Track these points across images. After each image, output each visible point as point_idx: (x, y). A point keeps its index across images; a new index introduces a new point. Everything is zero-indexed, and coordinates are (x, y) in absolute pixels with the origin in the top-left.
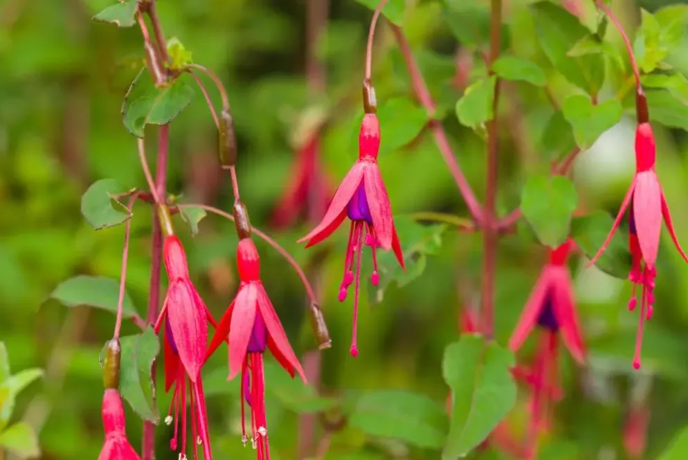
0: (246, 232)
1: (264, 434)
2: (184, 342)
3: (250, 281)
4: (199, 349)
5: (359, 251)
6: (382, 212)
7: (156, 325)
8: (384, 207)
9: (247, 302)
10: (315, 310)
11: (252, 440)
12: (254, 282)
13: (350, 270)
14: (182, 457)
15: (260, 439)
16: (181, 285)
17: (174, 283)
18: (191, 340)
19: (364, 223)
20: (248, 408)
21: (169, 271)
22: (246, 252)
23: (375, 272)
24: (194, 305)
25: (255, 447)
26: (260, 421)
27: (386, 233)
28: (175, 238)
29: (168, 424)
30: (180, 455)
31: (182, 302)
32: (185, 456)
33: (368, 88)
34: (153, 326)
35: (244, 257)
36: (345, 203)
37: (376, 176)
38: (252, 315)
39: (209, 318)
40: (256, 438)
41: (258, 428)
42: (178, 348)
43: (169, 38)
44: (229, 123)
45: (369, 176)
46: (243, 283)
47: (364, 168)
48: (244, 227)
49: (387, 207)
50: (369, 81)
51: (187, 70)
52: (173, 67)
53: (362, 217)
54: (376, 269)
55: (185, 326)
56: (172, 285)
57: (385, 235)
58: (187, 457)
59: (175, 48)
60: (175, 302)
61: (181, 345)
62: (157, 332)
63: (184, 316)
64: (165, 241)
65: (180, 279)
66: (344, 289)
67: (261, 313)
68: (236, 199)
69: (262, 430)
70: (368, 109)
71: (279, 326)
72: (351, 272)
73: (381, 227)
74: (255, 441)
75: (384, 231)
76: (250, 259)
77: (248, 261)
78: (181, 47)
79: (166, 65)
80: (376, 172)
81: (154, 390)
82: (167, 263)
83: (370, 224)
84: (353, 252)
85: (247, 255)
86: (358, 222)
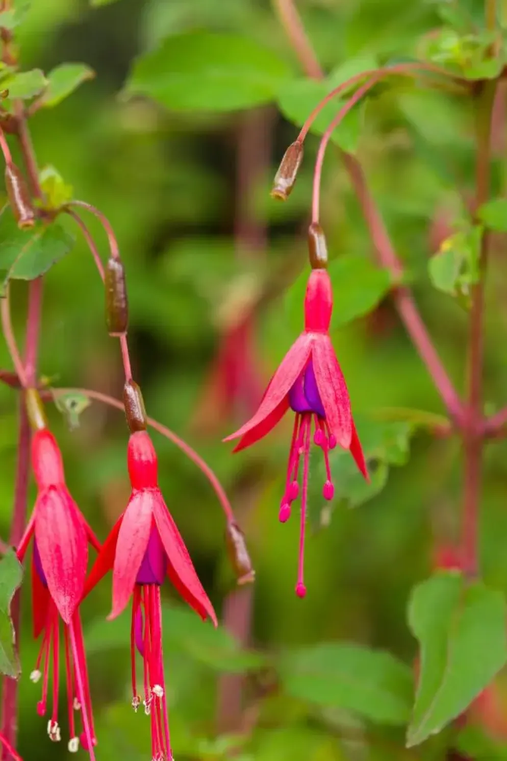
0: (140, 422)
1: (160, 694)
2: (56, 571)
3: (145, 489)
4: (75, 580)
5: (306, 454)
6: (336, 400)
7: (19, 548)
8: (339, 393)
9: (139, 515)
10: (233, 530)
11: (144, 703)
12: (150, 489)
13: (295, 480)
14: (53, 725)
15: (156, 702)
16: (53, 495)
17: (45, 492)
18: (65, 568)
19: (313, 416)
20: (140, 660)
21: (38, 477)
22: (138, 449)
23: (328, 482)
24: (71, 522)
25: (148, 712)
26: (156, 677)
27: (342, 427)
28: (46, 434)
29: (35, 681)
30: (50, 723)
31: (55, 516)
32: (56, 724)
33: (316, 235)
34: (15, 549)
35: (136, 457)
36: (286, 389)
37: (327, 352)
38: (145, 534)
39: (91, 539)
40: (150, 700)
41: (152, 687)
42: (47, 578)
43: (42, 166)
44: (119, 275)
45: (319, 351)
46: (135, 491)
47: (313, 342)
48: (137, 416)
49: (344, 394)
50: (316, 226)
51: (66, 209)
52: (48, 207)
53: (310, 408)
54: (329, 478)
55: (58, 549)
56: (40, 495)
57: (343, 430)
58: (59, 726)
59: (51, 180)
60: (46, 518)
61: (52, 576)
62: (21, 557)
63: (57, 536)
64: (34, 436)
65: (52, 487)
66: (287, 505)
67: (157, 531)
68: (127, 380)
69: (158, 689)
70: (316, 264)
71: (183, 550)
72: (296, 483)
73: (336, 420)
74: (148, 704)
75: (340, 424)
76: (144, 458)
77: (141, 462)
78: (59, 179)
79: (37, 203)
80: (327, 348)
81: (14, 633)
82: (36, 466)
83: (321, 417)
84: (298, 455)
85: (140, 454)
86: (304, 415)
